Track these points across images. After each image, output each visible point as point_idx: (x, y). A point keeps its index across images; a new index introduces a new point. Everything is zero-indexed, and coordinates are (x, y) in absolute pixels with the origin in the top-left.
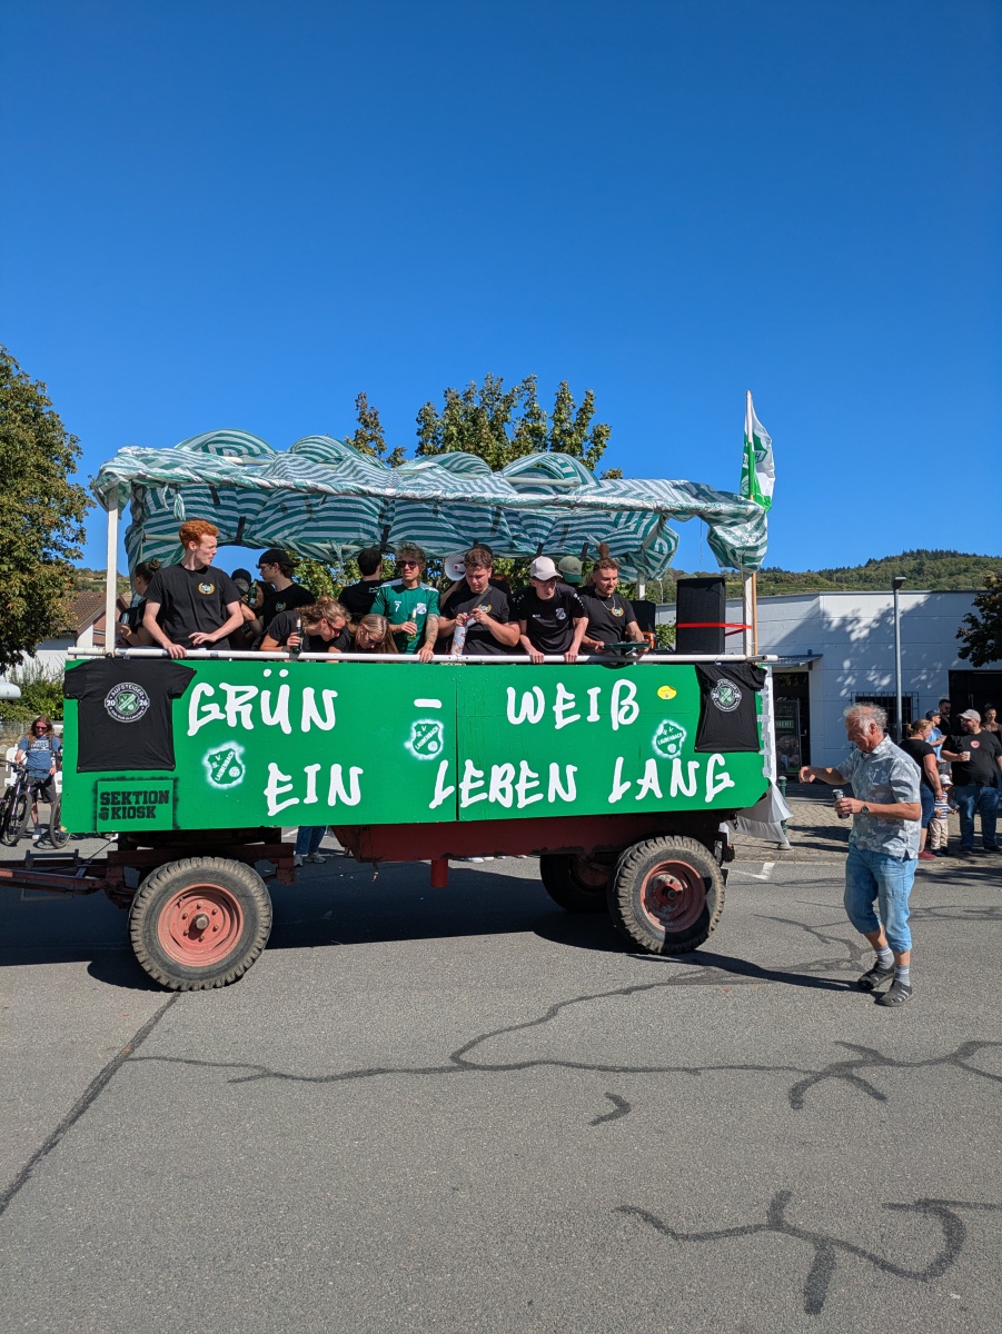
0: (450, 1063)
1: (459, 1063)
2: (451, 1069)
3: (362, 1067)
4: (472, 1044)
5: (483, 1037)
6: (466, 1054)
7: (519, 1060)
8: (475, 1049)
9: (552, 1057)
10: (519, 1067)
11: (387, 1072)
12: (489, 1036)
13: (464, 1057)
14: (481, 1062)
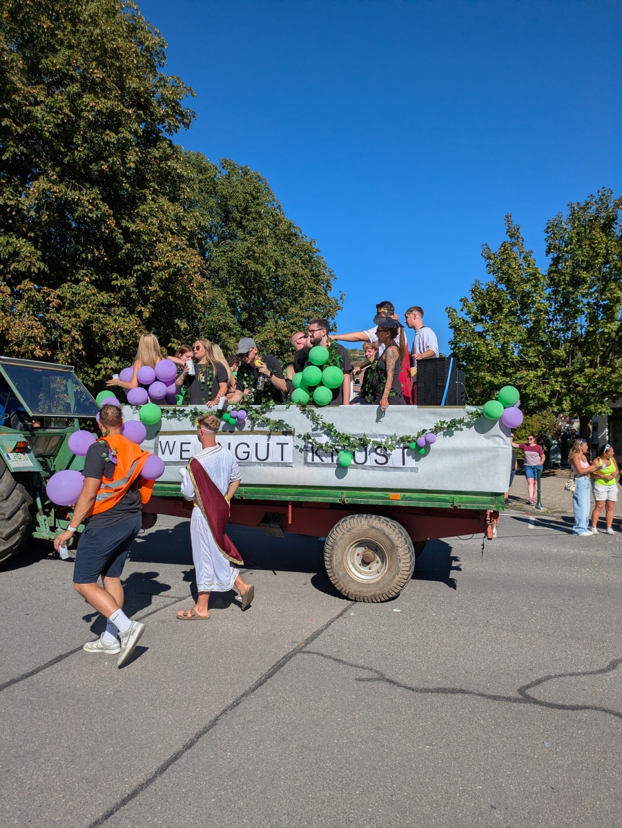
0: (516, 695)
1: (524, 696)
2: (516, 700)
3: (449, 685)
4: (539, 682)
5: (549, 678)
6: (532, 689)
7: (574, 703)
8: (540, 687)
9: (603, 705)
10: (573, 708)
11: (466, 693)
12: (554, 677)
13: (529, 692)
14: (542, 698)
